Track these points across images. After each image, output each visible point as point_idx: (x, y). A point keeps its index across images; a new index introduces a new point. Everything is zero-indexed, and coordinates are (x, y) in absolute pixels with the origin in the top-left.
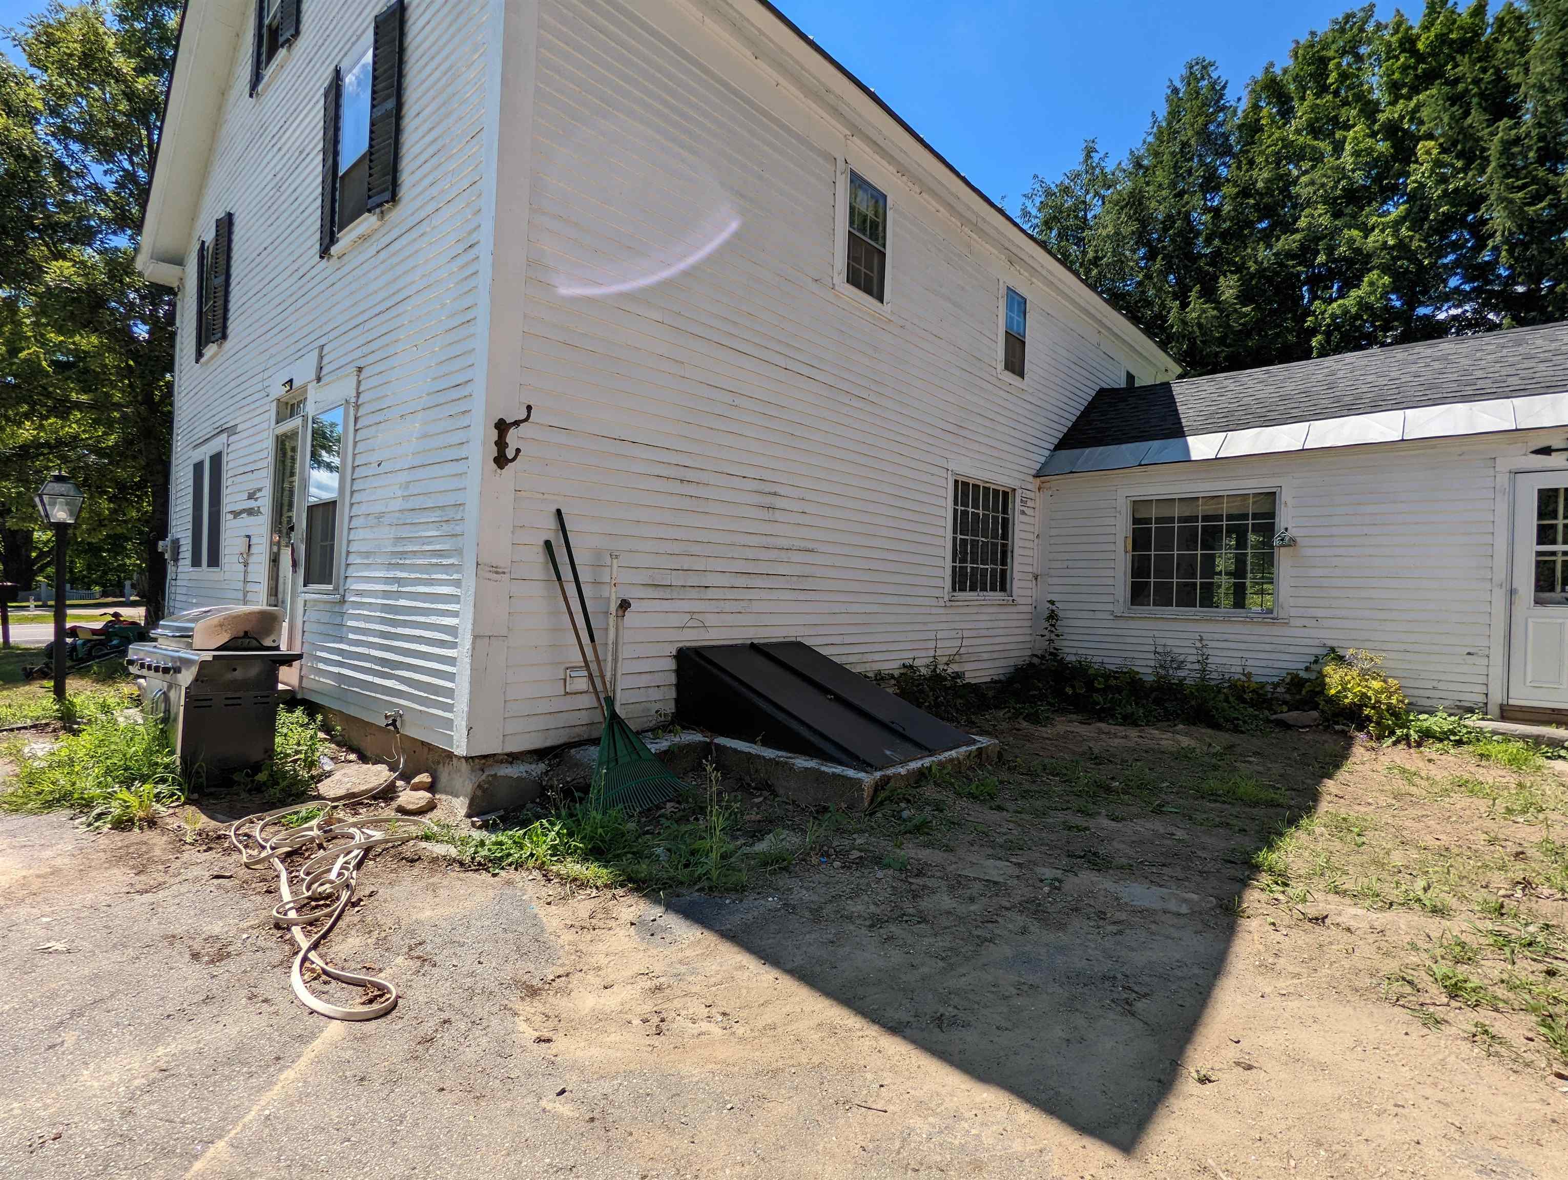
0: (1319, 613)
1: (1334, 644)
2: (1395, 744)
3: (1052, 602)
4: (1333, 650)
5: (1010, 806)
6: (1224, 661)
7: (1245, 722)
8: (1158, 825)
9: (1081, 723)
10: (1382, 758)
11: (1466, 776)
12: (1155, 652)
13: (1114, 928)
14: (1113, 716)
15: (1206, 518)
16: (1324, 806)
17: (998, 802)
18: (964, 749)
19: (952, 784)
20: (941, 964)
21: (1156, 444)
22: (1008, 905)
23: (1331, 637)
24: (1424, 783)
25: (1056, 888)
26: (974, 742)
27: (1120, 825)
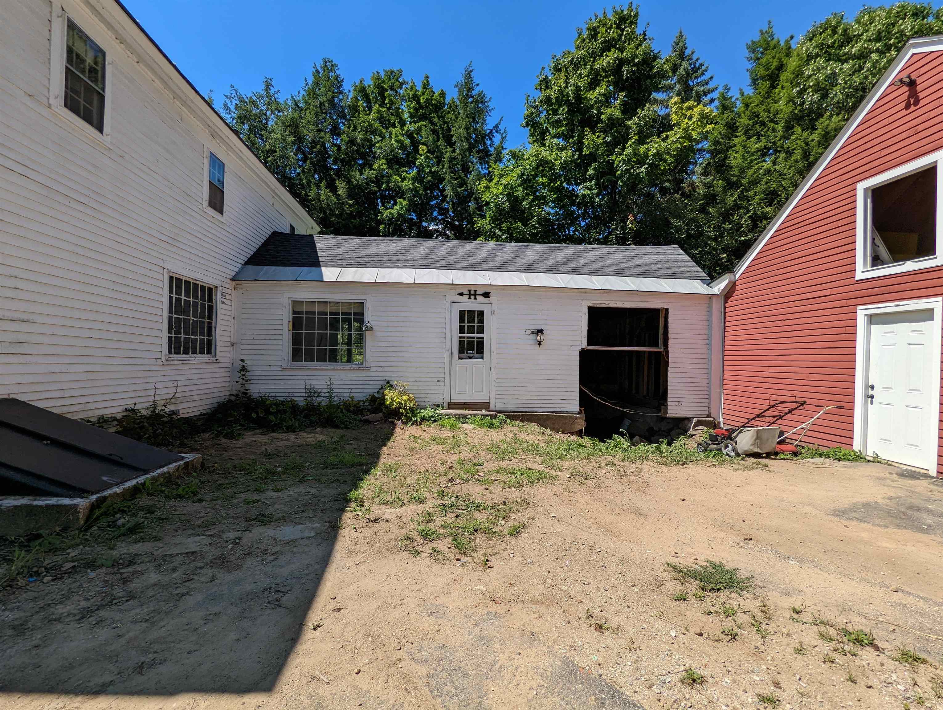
0: (382, 364)
1: (388, 379)
2: (412, 425)
3: (243, 361)
4: (388, 382)
5: (208, 497)
6: (341, 391)
7: (350, 423)
8: (302, 489)
9: (261, 434)
10: (406, 432)
11: (436, 436)
12: (306, 389)
13: (272, 558)
14: (281, 428)
15: (331, 314)
16: (382, 461)
17: (199, 496)
18: (173, 465)
19: (163, 492)
20: (145, 625)
21: (305, 269)
22: (202, 565)
23: (388, 376)
24: (421, 442)
25: (237, 544)
26: (183, 458)
27: (280, 494)
